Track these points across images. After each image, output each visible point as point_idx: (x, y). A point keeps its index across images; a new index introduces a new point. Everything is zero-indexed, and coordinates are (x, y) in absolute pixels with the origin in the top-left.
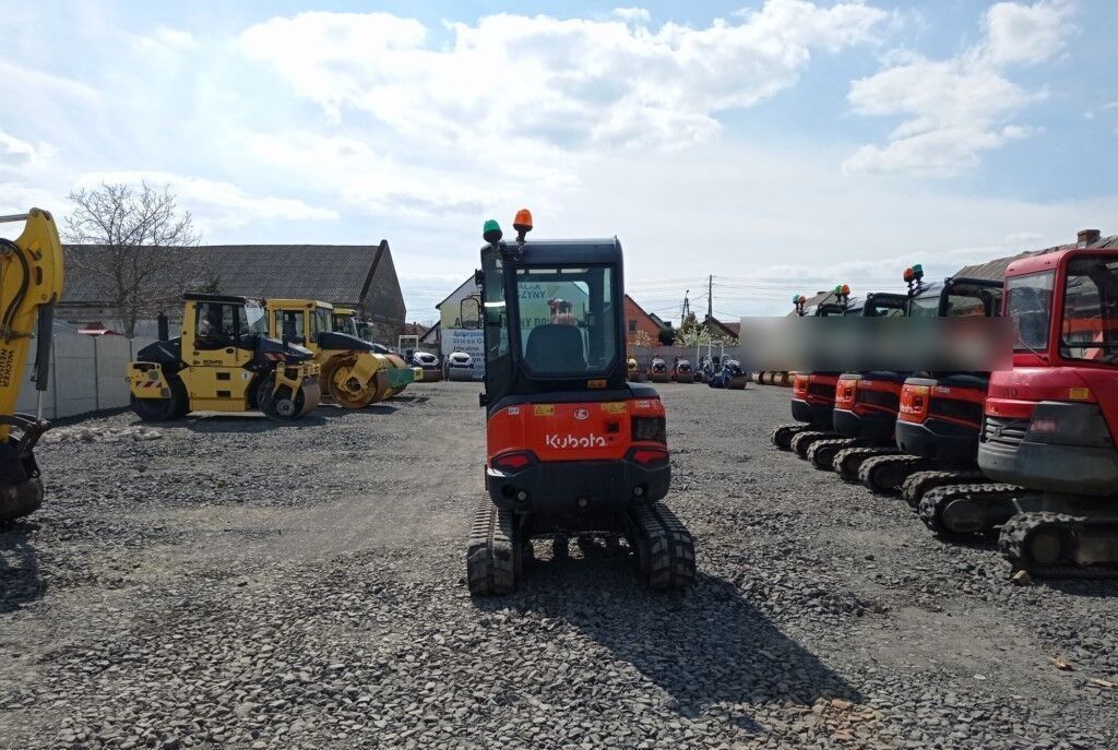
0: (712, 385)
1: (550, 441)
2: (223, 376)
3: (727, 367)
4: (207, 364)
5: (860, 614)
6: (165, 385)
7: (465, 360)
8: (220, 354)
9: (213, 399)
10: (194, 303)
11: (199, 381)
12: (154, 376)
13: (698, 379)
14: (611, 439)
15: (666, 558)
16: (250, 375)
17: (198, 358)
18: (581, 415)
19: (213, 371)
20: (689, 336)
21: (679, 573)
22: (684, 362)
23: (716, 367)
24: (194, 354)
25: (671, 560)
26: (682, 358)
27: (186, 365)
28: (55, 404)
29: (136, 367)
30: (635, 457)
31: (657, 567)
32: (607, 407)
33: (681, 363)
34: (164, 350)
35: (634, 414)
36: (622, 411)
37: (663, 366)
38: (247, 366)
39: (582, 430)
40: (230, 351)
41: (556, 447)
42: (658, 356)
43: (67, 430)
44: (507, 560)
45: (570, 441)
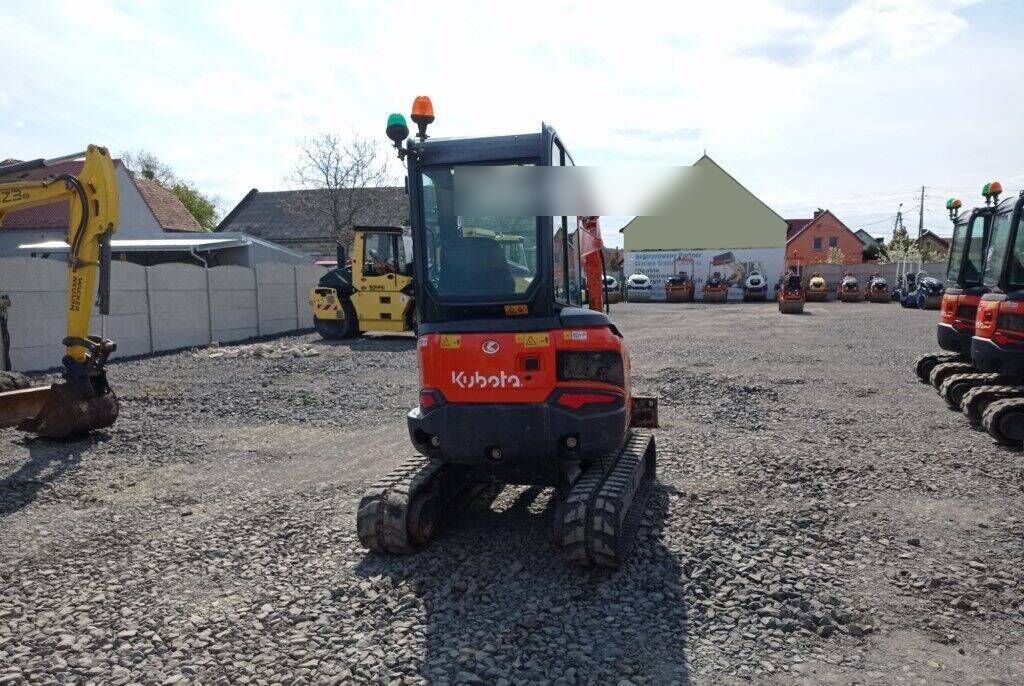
0: (905, 304)
1: (457, 378)
2: (385, 300)
3: (923, 285)
4: (373, 288)
5: (826, 635)
6: (340, 308)
7: (643, 282)
8: (383, 280)
9: (377, 320)
10: (361, 234)
11: (366, 304)
12: (331, 300)
13: (895, 298)
14: (528, 378)
15: (580, 531)
16: (407, 299)
17: (366, 284)
18: (490, 349)
19: (376, 296)
20: (895, 252)
21: (596, 550)
22: (880, 280)
23: (911, 285)
24: (363, 280)
25: (586, 533)
26: (878, 276)
27: (356, 291)
28: (258, 324)
29: (317, 292)
30: (559, 401)
31: (568, 540)
32: (523, 339)
33: (876, 281)
34: (340, 277)
35: (560, 346)
36: (544, 344)
37: (855, 285)
38: (405, 291)
39: (493, 365)
40: (390, 277)
41: (462, 386)
42: (850, 275)
43: (244, 347)
44: (398, 516)
45: (478, 378)
